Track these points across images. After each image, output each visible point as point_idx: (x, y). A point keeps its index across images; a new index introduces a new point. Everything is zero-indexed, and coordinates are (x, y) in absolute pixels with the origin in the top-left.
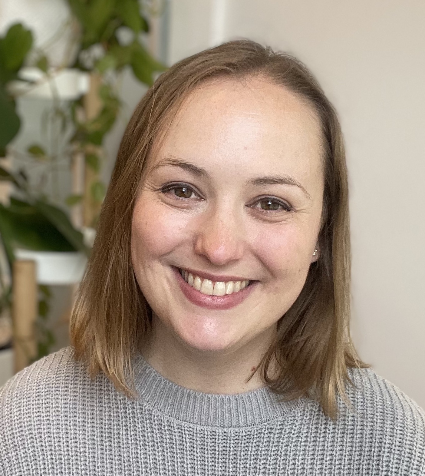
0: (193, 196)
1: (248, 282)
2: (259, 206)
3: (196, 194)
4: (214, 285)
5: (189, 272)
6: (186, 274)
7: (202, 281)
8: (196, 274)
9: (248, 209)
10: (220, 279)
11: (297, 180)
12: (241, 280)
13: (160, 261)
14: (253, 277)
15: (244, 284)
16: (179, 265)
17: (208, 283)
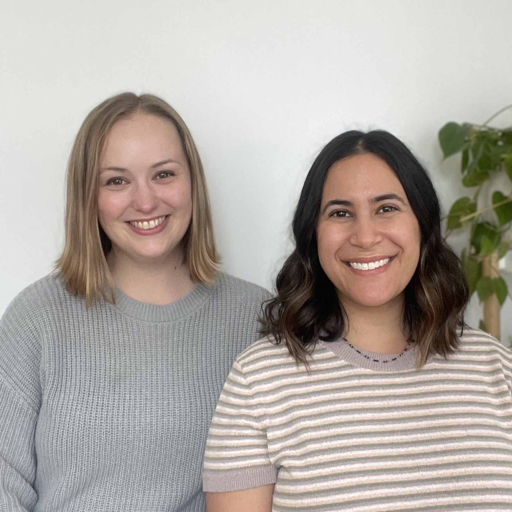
0: (123, 182)
1: (165, 217)
2: (158, 177)
3: (125, 181)
4: (149, 223)
5: (134, 221)
6: (133, 223)
7: (142, 223)
8: (138, 221)
9: (154, 181)
10: (151, 219)
11: (173, 159)
12: (161, 217)
13: (118, 221)
14: (167, 214)
15: (163, 218)
16: (128, 220)
17: (145, 223)
